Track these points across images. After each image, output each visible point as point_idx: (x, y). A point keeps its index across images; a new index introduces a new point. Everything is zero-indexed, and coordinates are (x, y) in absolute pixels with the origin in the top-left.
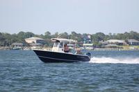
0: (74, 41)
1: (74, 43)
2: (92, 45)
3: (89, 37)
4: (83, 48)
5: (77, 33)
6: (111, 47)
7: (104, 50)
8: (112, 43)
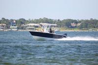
0: (4, 25)
1: (4, 26)
2: (16, 27)
3: (15, 22)
4: (10, 29)
5: (6, 19)
6: (30, 29)
7: (25, 30)
8: (31, 26)
